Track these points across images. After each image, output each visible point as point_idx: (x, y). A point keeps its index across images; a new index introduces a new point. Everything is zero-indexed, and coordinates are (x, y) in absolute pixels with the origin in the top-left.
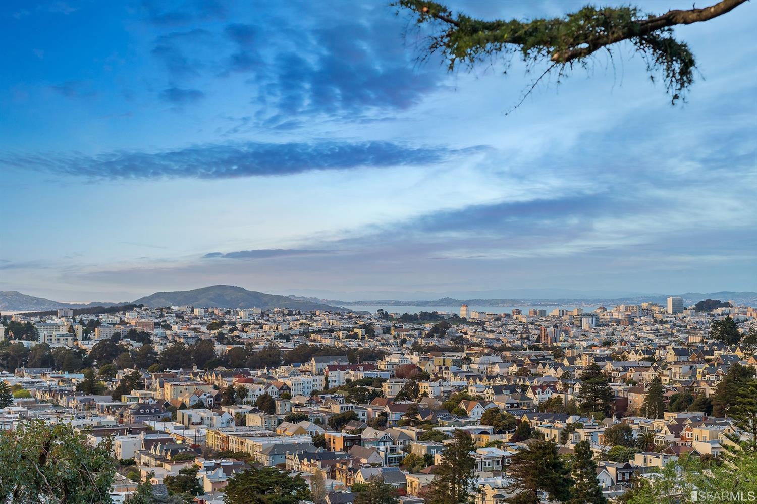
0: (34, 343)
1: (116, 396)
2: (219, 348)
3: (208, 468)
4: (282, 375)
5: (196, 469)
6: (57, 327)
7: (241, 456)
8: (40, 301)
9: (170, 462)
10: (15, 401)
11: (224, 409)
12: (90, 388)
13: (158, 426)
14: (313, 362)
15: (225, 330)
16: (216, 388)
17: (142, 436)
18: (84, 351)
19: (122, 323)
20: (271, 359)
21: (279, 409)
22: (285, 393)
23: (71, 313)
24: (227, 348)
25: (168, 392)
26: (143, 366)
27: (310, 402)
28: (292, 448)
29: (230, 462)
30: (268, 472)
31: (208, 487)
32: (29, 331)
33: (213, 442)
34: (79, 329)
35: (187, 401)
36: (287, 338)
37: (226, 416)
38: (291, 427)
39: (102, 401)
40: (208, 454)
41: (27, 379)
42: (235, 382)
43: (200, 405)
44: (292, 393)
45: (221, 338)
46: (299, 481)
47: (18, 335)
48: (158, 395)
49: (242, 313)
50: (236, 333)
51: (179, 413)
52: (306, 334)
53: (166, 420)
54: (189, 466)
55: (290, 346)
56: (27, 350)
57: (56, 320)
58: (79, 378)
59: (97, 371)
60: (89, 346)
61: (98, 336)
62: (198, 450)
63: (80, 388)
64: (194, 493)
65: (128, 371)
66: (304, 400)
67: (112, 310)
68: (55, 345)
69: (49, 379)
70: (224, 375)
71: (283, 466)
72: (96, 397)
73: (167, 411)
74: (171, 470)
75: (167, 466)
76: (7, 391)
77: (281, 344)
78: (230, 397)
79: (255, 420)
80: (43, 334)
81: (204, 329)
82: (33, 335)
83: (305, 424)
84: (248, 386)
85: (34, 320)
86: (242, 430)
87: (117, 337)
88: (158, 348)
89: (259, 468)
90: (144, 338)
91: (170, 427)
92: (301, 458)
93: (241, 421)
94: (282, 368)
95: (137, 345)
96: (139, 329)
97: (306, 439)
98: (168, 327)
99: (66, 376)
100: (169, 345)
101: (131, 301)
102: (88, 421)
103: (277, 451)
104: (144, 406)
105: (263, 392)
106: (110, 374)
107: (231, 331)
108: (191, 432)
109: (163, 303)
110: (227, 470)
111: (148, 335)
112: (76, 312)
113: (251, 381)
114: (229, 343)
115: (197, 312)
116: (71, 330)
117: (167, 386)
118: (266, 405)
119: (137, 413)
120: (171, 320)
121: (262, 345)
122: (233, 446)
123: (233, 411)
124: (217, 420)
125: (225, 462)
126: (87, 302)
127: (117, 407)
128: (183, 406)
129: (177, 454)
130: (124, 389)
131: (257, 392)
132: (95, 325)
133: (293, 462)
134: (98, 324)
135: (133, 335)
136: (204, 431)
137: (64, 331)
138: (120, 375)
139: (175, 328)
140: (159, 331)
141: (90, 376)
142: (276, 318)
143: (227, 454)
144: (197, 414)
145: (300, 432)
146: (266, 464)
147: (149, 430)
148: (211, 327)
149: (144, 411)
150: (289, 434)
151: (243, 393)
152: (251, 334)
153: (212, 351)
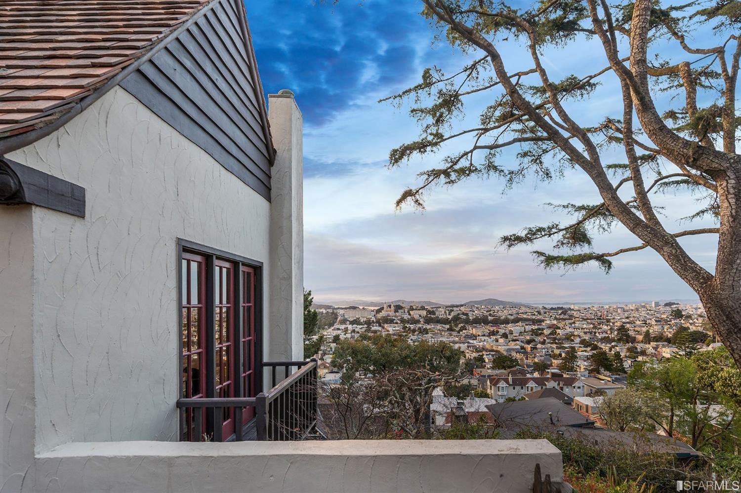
0: (434, 316)
1: (459, 332)
2: (490, 318)
3: (487, 355)
4: (510, 327)
5: (483, 355)
6: (441, 311)
7: (496, 351)
8: (436, 304)
9: (475, 353)
10: (430, 333)
11: (491, 337)
12: (451, 329)
13: (471, 341)
14: (520, 323)
15: (491, 313)
16: (489, 330)
17: (466, 344)
18: (449, 319)
19: (460, 310)
20: (506, 322)
21: (509, 337)
22: (511, 332)
23: (445, 307)
24: (492, 318)
25: (474, 331)
26: (467, 323)
27: (519, 335)
28: (513, 350)
29: (494, 353)
30: (506, 357)
31: (487, 360)
32: (433, 313)
33: (488, 346)
34: (447, 312)
35: (480, 334)
36: (512, 315)
37: (492, 339)
38: (513, 343)
39: (455, 333)
40: (487, 350)
41: (433, 326)
42: (495, 328)
43: (484, 335)
44: (514, 332)
45: (490, 315)
46: (516, 360)
47: (430, 314)
48: (471, 332)
49: (497, 307)
50: (495, 313)
51: (478, 337)
52: (518, 314)
53: (473, 340)
54: (481, 354)
55: (512, 317)
56: (432, 318)
57: (441, 309)
58: (448, 326)
59: (453, 324)
60: (450, 317)
61: (453, 314)
62: (484, 349)
63: (448, 329)
64: (482, 362)
65: (462, 325)
66: (517, 335)
67: (457, 306)
68: (440, 317)
69: (439, 327)
70: (491, 326)
71: (511, 355)
72: (453, 332)
73: (474, 337)
74: (475, 355)
75: (474, 354)
76: (427, 330)
77: (509, 317)
78: (493, 333)
79: (501, 341)
80: (437, 313)
81: (485, 312)
82: (435, 314)
83: (517, 342)
84: (499, 330)
85: (434, 309)
86: (497, 343)
87: (459, 314)
88: (471, 318)
89: (503, 355)
90: (467, 315)
91: (475, 342)
92: (516, 353)
93: (497, 341)
94: (510, 324)
95: (464, 317)
96: (465, 312)
97: (518, 347)
98: (474, 312)
99: (444, 326)
100: (474, 317)
101: (463, 303)
102: (450, 339)
103: (509, 350)
104: (467, 335)
105: (504, 332)
106: (456, 325)
107: (493, 313)
108: (482, 344)
109: (472, 304)
110: (493, 355)
111: (468, 314)
112: (447, 307)
113: (500, 328)
114: (493, 316)
115: (483, 307)
116: (445, 312)
117: (474, 329)
118: (505, 336)
119: (465, 337)
120: (475, 309)
121: (504, 317)
122: (494, 348)
123: (495, 338)
124: (489, 340)
125: (492, 353)
126: (450, 304)
127: (459, 335)
128: (479, 336)
129: (477, 350)
130: (461, 330)
131: (502, 332)
132: (452, 311)
133: (514, 354)
134: (453, 310)
135: (463, 314)
136: (485, 344)
137: (443, 313)
138: (460, 326)
139: (476, 312)
140: (471, 313)
141: (451, 326)
142: (508, 309)
143: (493, 351)
144: (483, 338)
145: (516, 345)
146: (505, 354)
147: (468, 343)
148: (487, 312)
149: (467, 337)
150: (512, 345)
151: (498, 332)
152: (500, 314)
153: (487, 319)
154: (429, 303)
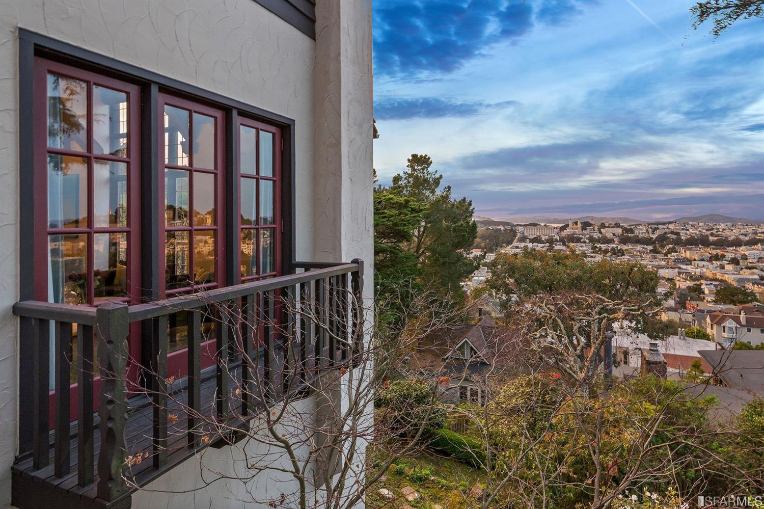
0: (633, 235)
1: (666, 255)
2: (711, 238)
3: (706, 285)
4: (743, 250)
5: (701, 284)
6: (642, 230)
7: (721, 281)
8: (635, 221)
9: (689, 281)
10: (626, 255)
11: (713, 262)
12: (655, 251)
13: (684, 267)
14: (759, 245)
15: (714, 231)
16: (710, 254)
17: (677, 270)
18: (652, 238)
19: (668, 228)
20: (737, 243)
21: (741, 264)
22: (745, 257)
23: (647, 225)
25: (688, 254)
26: (677, 244)
27: (758, 262)
28: (748, 280)
29: (717, 283)
30: (736, 289)
31: (707, 292)
32: (631, 231)
33: (709, 274)
34: (650, 230)
35: (697, 258)
36: (746, 235)
37: (715, 265)
38: (748, 271)
39: (660, 256)
40: (707, 279)
41: (630, 247)
42: (719, 252)
43: (703, 260)
44: (748, 258)
45: (712, 235)
46: (752, 294)
47: (627, 232)
48: (684, 255)
49: (722, 225)
50: (719, 233)
51: (693, 262)
52: (756, 233)
53: (687, 265)
54: (698, 283)
55: (747, 238)
56: (630, 237)
57: (641, 227)
58: (651, 248)
59: (658, 245)
60: (654, 236)
61: (657, 233)
62: (702, 277)
63: (651, 251)
64: (700, 294)
65: (671, 246)
66: (755, 261)
67: (664, 224)
68: (641, 236)
69: (639, 247)
70: (713, 249)
71: (744, 287)
72: (657, 255)
73: (688, 262)
74: (689, 283)
75: (688, 282)
76: (623, 251)
77: (742, 237)
78: (717, 258)
79: (729, 267)
80: (636, 232)
81: (704, 231)
83: (755, 271)
84: (725, 254)
85: (632, 227)
86: (723, 271)
87: (666, 233)
88: (683, 238)
89: (732, 287)
90: (678, 234)
91: (689, 267)
92: (753, 284)
93: (722, 267)
94: (744, 247)
95: (674, 237)
96: (675, 231)
97: (757, 277)
98: (688, 230)
99: (645, 246)
100: (688, 237)
101: (671, 220)
102: (654, 263)
103: (740, 281)
104: (677, 259)
105: (733, 257)
106: (663, 247)
107: (717, 232)
108: (698, 270)
109: (686, 221)
110: (716, 286)
112: (649, 224)
113: (727, 252)
114: (716, 236)
115: (701, 224)
116: (647, 230)
117: (688, 252)
118: (735, 261)
119: (674, 261)
120: (689, 228)
121: (733, 237)
122: (718, 277)
123: (719, 264)
124: (710, 266)
125: (714, 283)
126: (653, 221)
127: (666, 259)
128: (695, 260)
129: (692, 278)
130: (669, 252)
131: (730, 256)
132: (656, 229)
133: (749, 286)
134: (658, 228)
135: (672, 233)
136: (704, 270)
137: (644, 231)
138: (667, 247)
139: (691, 230)
140: (684, 231)
141: (655, 247)
142: (739, 227)
143: (716, 280)
144: (701, 263)
145: (753, 274)
146: (735, 285)
147: (680, 268)
148: (707, 230)
149: (678, 261)
150: (746, 274)
151: (723, 256)
152: (727, 233)
153: (708, 239)
154: (626, 220)
